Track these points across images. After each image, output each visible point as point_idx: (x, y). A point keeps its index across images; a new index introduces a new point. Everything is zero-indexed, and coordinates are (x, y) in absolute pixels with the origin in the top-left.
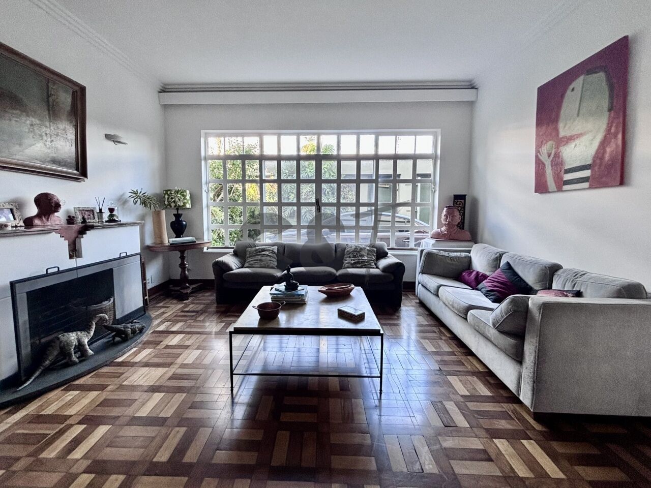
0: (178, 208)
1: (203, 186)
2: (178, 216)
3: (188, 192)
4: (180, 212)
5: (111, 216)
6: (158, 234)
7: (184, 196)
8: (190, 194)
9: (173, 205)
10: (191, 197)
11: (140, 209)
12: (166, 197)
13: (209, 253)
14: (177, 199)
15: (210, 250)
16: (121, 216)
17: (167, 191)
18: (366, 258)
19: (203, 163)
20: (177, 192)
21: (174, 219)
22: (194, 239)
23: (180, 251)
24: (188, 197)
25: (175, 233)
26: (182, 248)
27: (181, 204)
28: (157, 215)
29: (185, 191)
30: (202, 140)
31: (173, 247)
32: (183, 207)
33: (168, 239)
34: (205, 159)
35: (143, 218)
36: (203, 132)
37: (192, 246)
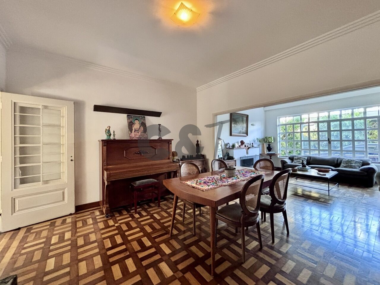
0: (269, 142)
1: (278, 135)
2: (269, 145)
3: (273, 137)
4: (270, 144)
5: (252, 145)
6: (263, 150)
7: (271, 139)
8: (274, 138)
9: (268, 141)
10: (274, 139)
11: (259, 143)
12: (266, 139)
13: (280, 158)
14: (269, 140)
15: (280, 157)
16: (255, 145)
17: (266, 137)
18: (354, 164)
19: (278, 127)
20: (269, 138)
21: (268, 146)
22: (274, 152)
23: (270, 156)
24: (273, 139)
25: (268, 150)
26: (271, 155)
27: (270, 141)
28: (263, 145)
29: (272, 137)
30: (278, 120)
31: (268, 154)
32: (271, 142)
33: (266, 152)
34: (279, 126)
35: (259, 145)
36: (278, 117)
37: (274, 154)
